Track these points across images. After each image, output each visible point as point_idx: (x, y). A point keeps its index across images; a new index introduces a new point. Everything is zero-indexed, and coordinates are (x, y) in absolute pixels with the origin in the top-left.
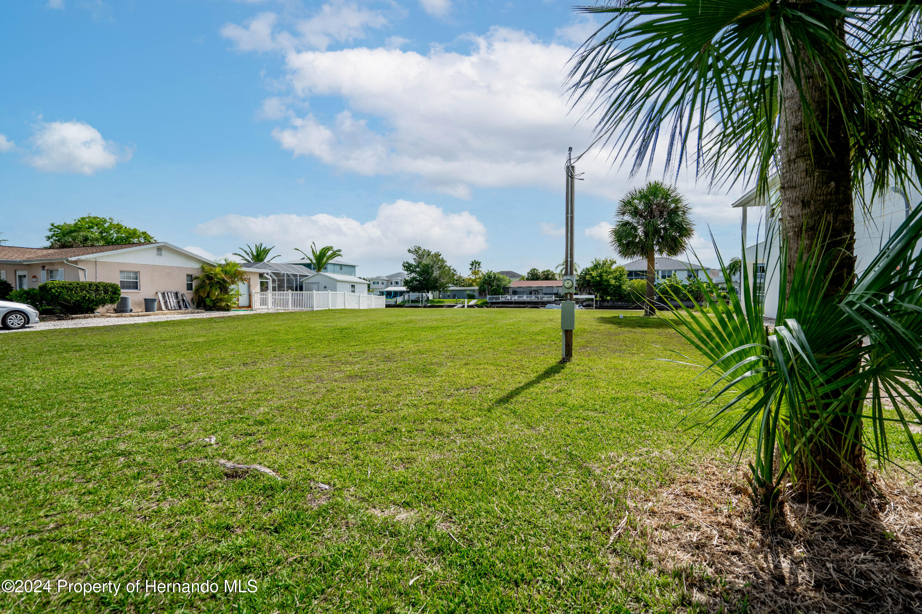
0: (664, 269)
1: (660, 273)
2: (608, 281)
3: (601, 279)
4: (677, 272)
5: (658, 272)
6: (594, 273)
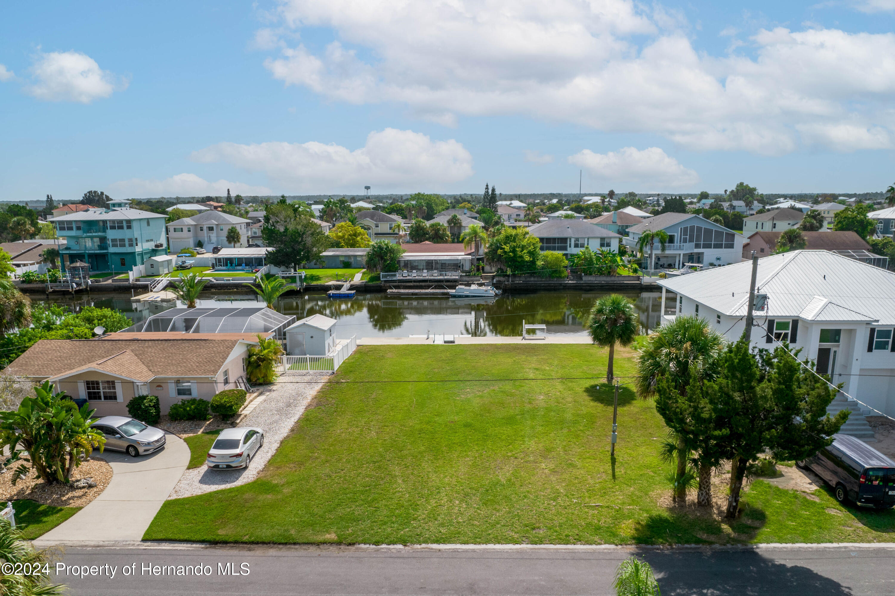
0: (577, 236)
1: (573, 241)
2: (521, 257)
3: (515, 255)
4: (590, 240)
5: (570, 239)
6: (507, 248)
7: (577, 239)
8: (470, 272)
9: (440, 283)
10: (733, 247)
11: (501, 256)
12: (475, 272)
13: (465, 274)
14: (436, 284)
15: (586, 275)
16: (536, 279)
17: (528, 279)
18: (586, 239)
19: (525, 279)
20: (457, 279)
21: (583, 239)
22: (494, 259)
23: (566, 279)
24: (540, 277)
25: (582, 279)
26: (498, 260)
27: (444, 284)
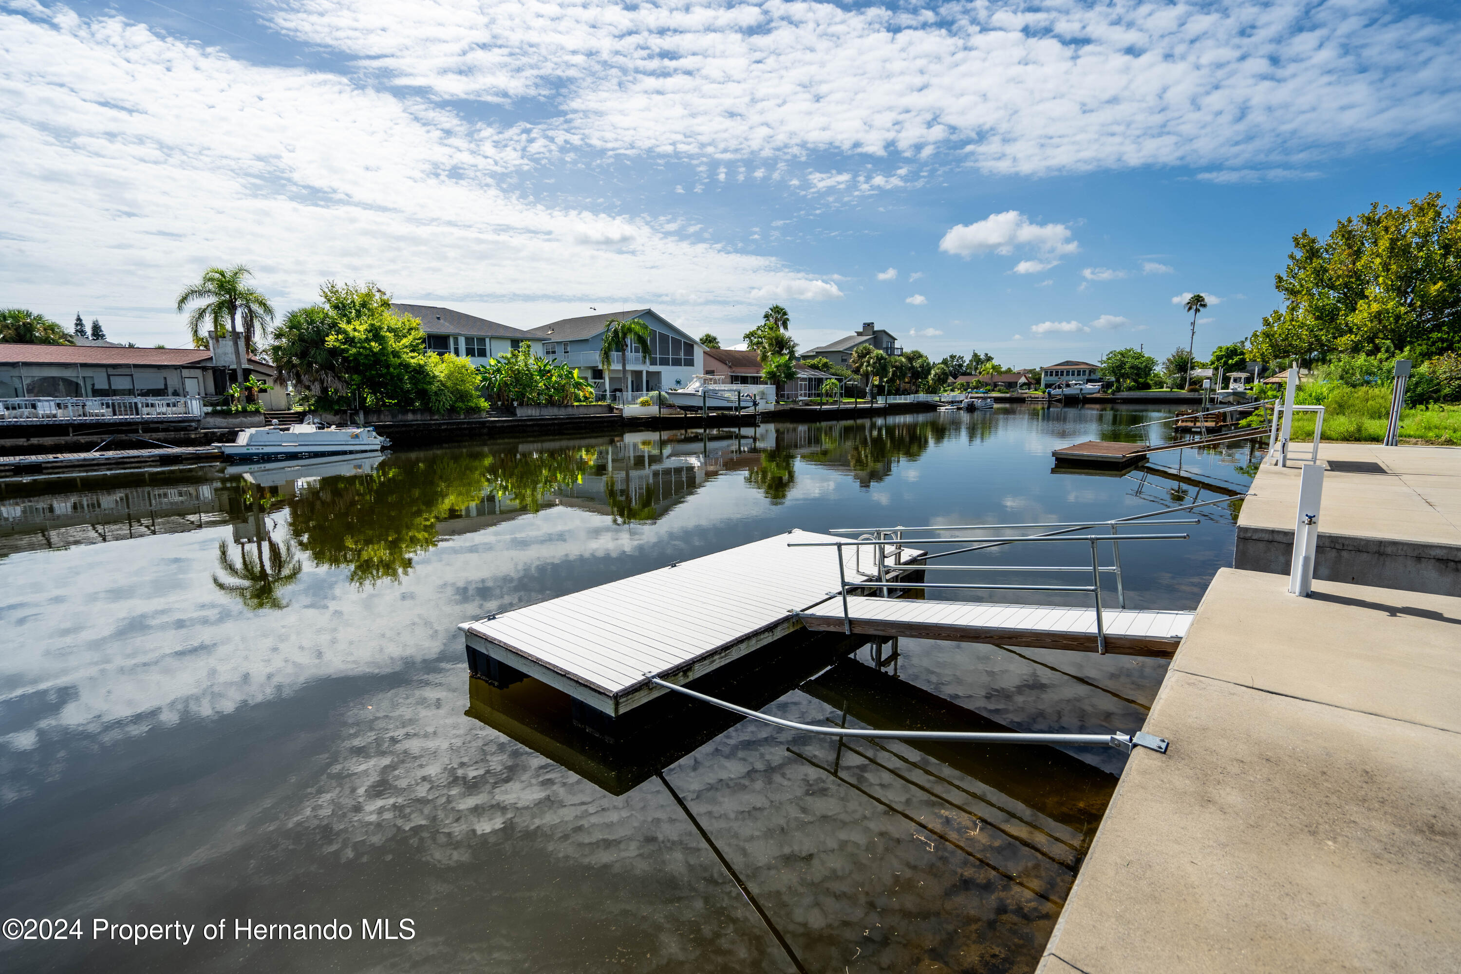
0: (464, 332)
1: (462, 342)
4: (492, 342)
5: (454, 339)
6: (358, 329)
7: (468, 340)
8: (226, 402)
9: (123, 437)
10: (693, 365)
11: (334, 352)
12: (244, 403)
13: (210, 409)
14: (108, 438)
15: (521, 404)
16: (419, 417)
17: (400, 417)
18: (487, 340)
19: (394, 416)
20: (193, 421)
21: (482, 340)
22: (310, 365)
23: (484, 414)
24: (430, 411)
25: (515, 415)
26: (323, 367)
27: (146, 437)
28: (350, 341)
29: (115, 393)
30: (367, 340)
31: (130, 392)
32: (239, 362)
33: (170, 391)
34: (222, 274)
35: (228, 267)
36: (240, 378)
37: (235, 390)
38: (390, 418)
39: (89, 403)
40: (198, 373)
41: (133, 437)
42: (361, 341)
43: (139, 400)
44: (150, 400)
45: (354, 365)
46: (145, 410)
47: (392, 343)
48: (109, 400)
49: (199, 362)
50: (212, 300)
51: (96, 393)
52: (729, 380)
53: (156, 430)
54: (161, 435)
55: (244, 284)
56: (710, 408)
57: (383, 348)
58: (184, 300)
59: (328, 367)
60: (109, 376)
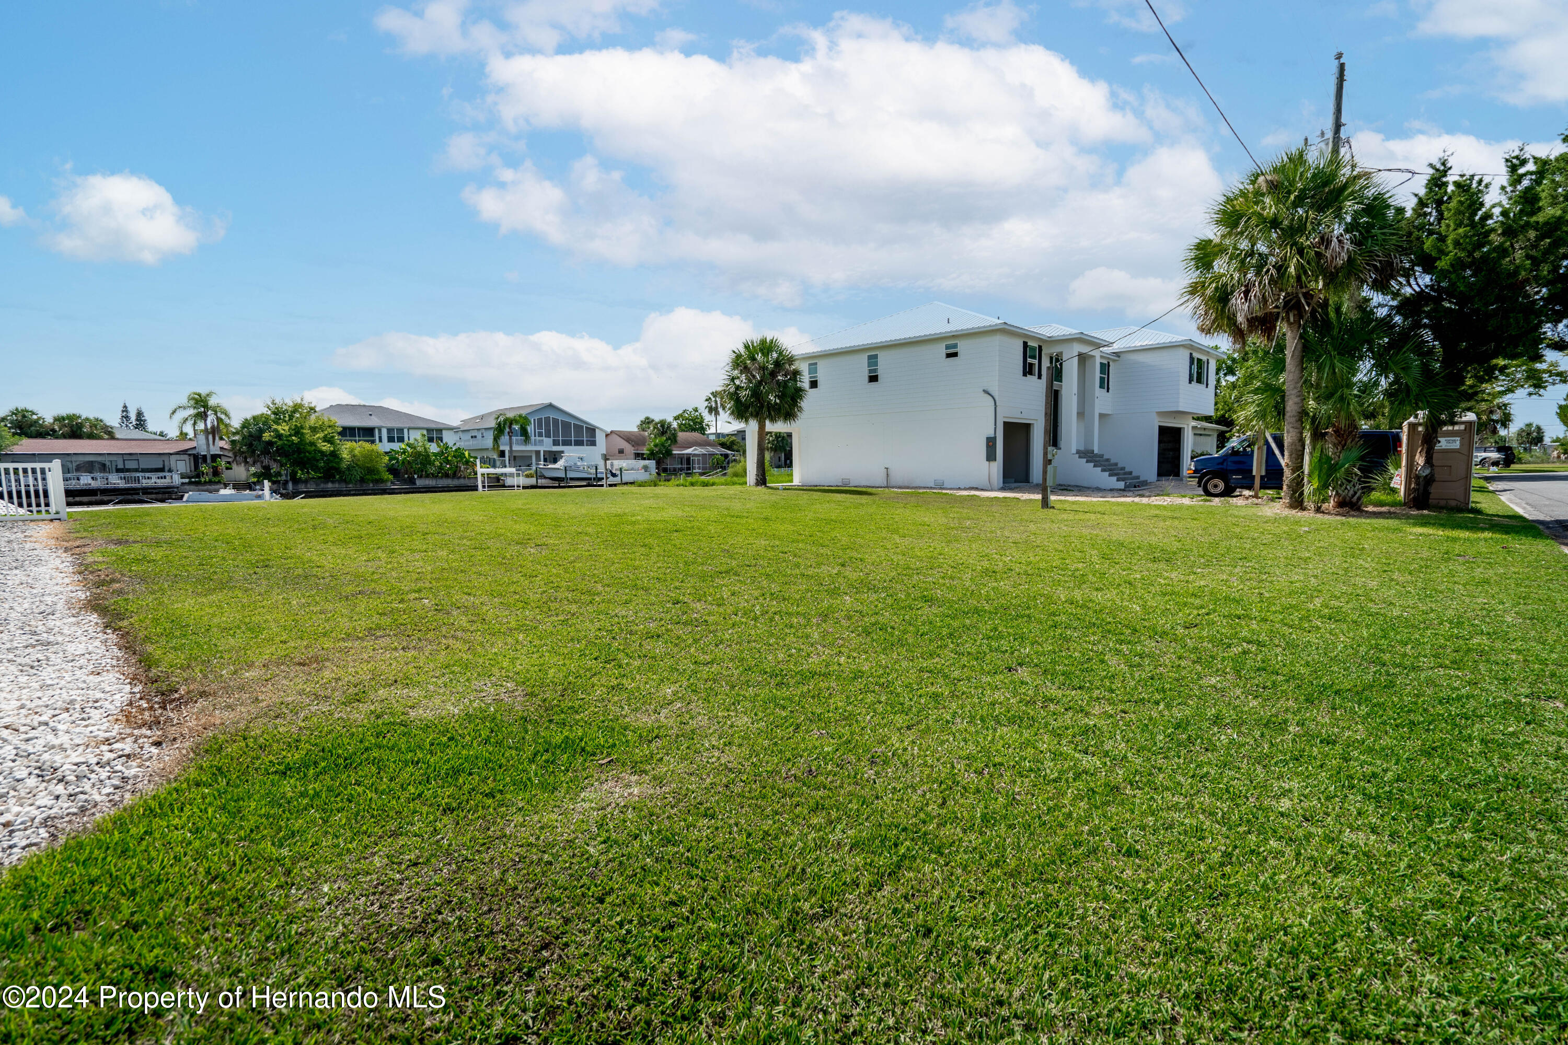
0: (390, 425)
1: (384, 432)
2: (314, 444)
4: (411, 431)
5: (380, 431)
6: (283, 429)
7: (390, 430)
8: (198, 476)
9: (130, 497)
10: (595, 445)
11: (270, 443)
12: (211, 477)
13: (187, 480)
14: (121, 498)
15: (420, 477)
16: (337, 485)
17: (322, 486)
18: (406, 431)
19: (317, 485)
20: (173, 487)
21: (401, 430)
22: (254, 452)
23: (389, 484)
24: (345, 481)
25: (415, 484)
26: (262, 453)
27: (145, 498)
28: (279, 436)
29: (128, 470)
30: (290, 435)
31: (136, 470)
32: (208, 450)
33: (167, 469)
34: (199, 395)
35: (203, 391)
36: (209, 460)
37: (204, 468)
38: (314, 486)
39: (110, 477)
40: (186, 457)
41: (136, 497)
42: (286, 436)
43: (140, 474)
44: (147, 475)
45: (281, 451)
46: (144, 481)
47: (309, 437)
48: (122, 475)
49: (187, 450)
50: (192, 411)
51: (118, 470)
52: (633, 456)
53: (152, 493)
54: (153, 496)
55: (212, 402)
56: (572, 479)
57: (301, 440)
58: (174, 412)
59: (265, 452)
60: (124, 461)
